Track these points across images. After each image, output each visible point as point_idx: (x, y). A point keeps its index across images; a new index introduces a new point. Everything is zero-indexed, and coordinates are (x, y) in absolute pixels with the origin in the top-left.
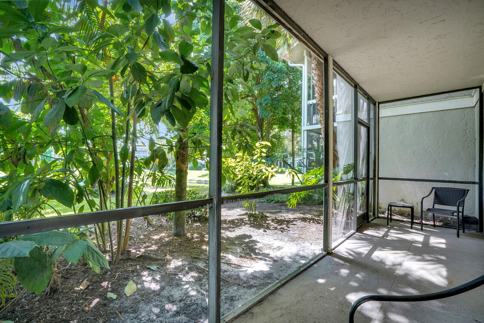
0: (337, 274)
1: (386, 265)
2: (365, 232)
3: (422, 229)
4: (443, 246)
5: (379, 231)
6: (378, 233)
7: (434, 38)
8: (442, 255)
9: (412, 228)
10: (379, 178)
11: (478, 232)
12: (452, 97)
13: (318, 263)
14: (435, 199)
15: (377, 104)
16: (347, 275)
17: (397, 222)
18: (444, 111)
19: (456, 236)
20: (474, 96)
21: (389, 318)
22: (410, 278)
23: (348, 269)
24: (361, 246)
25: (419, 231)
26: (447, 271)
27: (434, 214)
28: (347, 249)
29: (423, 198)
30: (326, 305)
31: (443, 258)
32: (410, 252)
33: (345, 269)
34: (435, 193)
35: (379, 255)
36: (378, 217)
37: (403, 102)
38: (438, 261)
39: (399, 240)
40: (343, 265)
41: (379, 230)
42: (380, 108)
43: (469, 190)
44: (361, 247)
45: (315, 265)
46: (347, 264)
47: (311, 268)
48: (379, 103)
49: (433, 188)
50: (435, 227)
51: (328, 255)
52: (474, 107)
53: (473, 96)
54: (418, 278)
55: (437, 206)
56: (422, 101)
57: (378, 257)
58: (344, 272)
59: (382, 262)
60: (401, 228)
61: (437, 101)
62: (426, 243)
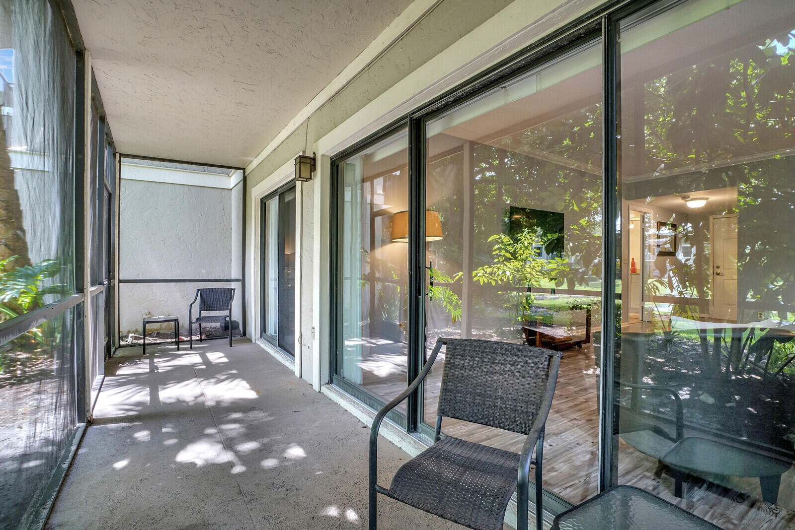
0: (135, 443)
1: (188, 402)
2: (118, 373)
3: (191, 348)
4: (225, 360)
5: (139, 366)
6: (139, 368)
7: (236, 103)
8: (231, 369)
9: (178, 349)
10: (120, 281)
11: (242, 336)
12: (210, 171)
13: (83, 444)
14: (201, 305)
15: (118, 155)
16: (149, 437)
17: (153, 346)
18: (202, 188)
19: (229, 346)
20: (232, 177)
21: (238, 451)
22: (224, 405)
23: (144, 429)
24: (131, 395)
25: (189, 351)
26: (247, 383)
27: (200, 324)
28: (115, 405)
29: (191, 305)
30: (161, 484)
31: (234, 372)
32: (200, 377)
33: (140, 430)
34: (201, 296)
35: (169, 394)
36: (120, 346)
37: (150, 162)
38: (233, 377)
39: (175, 368)
40: (130, 427)
41: (137, 364)
42: (122, 163)
43: (235, 289)
44: (135, 395)
45: (81, 451)
46: (136, 423)
47: (78, 458)
48: (121, 155)
49: (199, 290)
50: (201, 342)
51: (90, 426)
52: (231, 189)
53: (230, 177)
54: (231, 401)
55: (204, 314)
56: (176, 168)
57: (170, 398)
58: (142, 435)
59: (179, 402)
60: (165, 353)
61: (194, 173)
62: (206, 362)
